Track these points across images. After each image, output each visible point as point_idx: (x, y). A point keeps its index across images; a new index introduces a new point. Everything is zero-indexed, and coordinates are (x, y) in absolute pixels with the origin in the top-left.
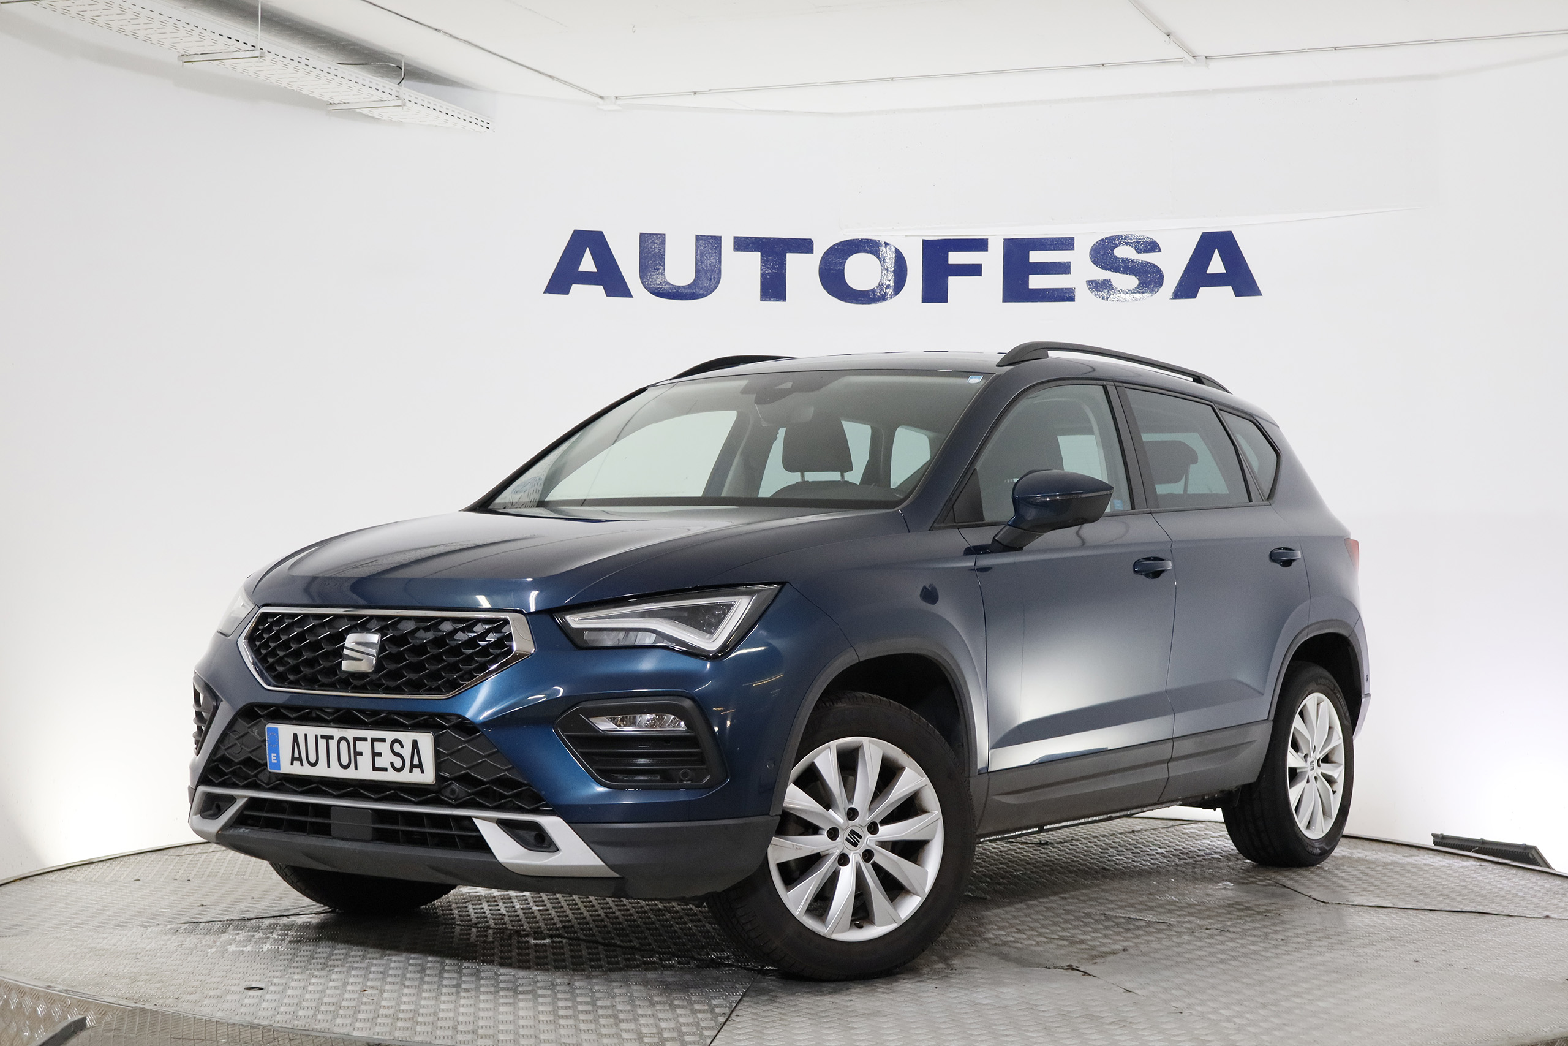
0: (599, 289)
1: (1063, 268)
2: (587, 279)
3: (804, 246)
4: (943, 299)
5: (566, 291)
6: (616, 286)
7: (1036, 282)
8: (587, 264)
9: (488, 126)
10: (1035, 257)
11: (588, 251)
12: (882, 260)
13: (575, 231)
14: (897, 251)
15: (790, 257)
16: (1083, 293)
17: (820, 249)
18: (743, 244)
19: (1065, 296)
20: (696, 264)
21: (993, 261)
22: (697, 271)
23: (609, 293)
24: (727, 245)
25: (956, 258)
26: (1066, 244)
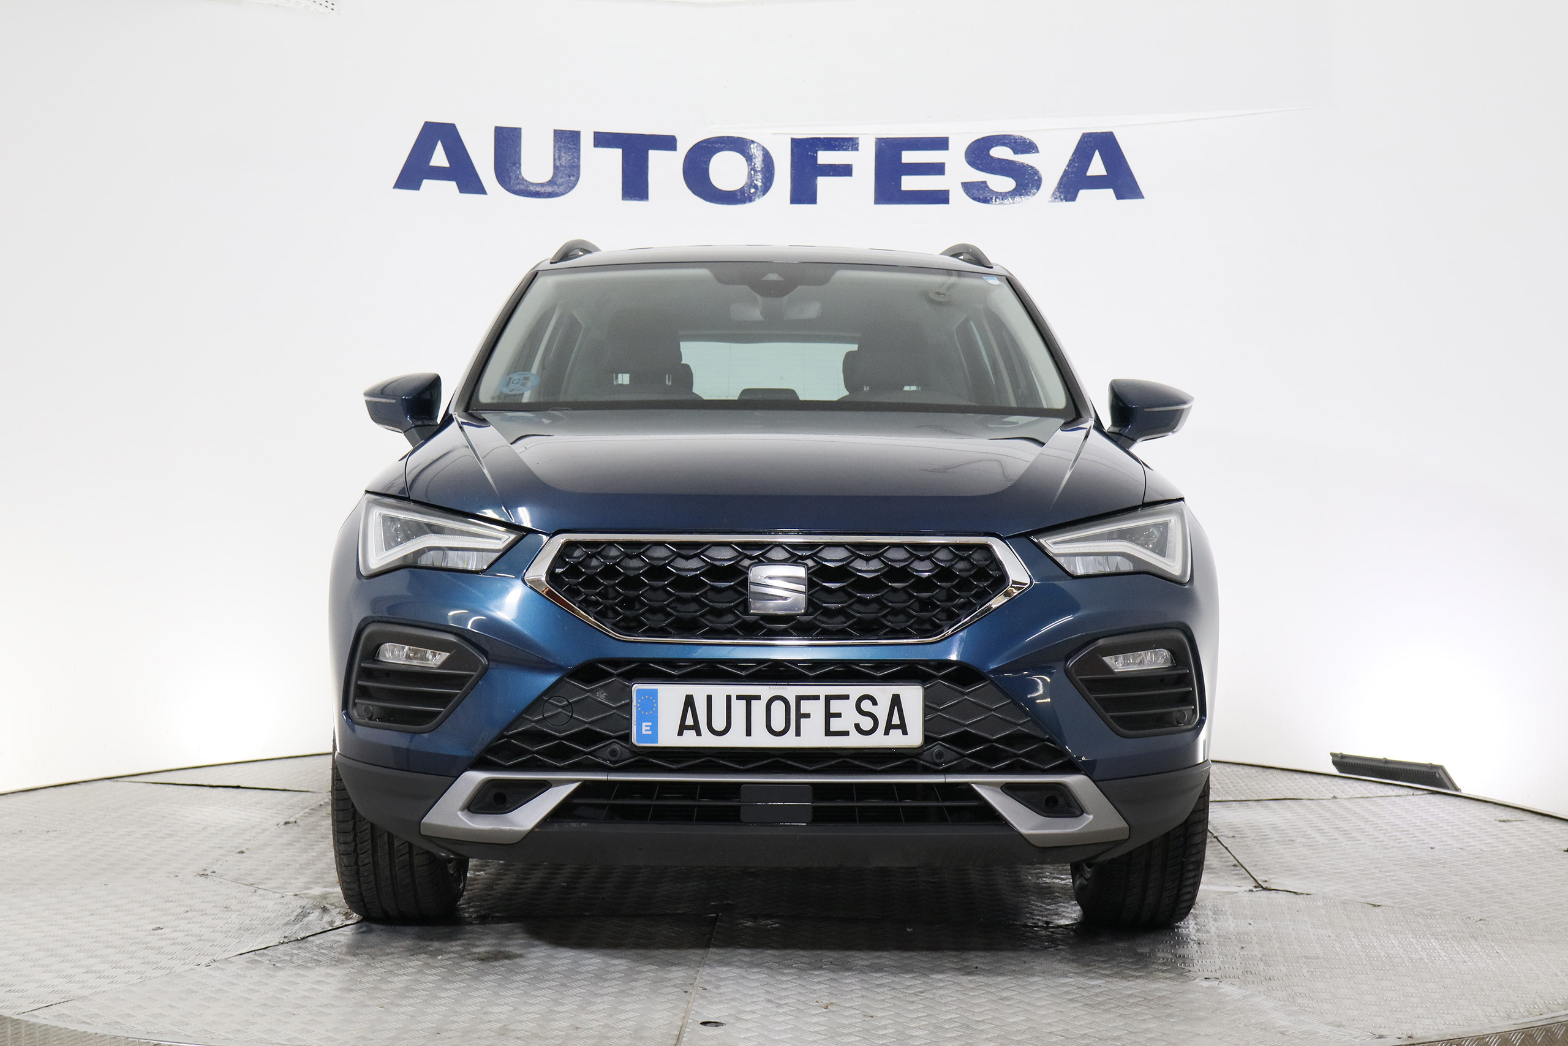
0: (452, 185)
1: (938, 169)
2: (439, 174)
3: (667, 143)
4: (812, 200)
5: (416, 186)
6: (470, 183)
7: (909, 183)
8: (439, 158)
9: (332, 7)
10: (909, 157)
11: (439, 143)
12: (749, 158)
13: (426, 123)
14: (764, 149)
15: (652, 154)
16: (958, 196)
17: (684, 146)
18: (603, 140)
19: (940, 197)
20: (555, 160)
21: (864, 161)
22: (556, 168)
23: (463, 189)
24: (587, 142)
25: (825, 157)
26: (941, 144)
